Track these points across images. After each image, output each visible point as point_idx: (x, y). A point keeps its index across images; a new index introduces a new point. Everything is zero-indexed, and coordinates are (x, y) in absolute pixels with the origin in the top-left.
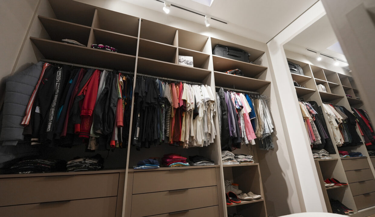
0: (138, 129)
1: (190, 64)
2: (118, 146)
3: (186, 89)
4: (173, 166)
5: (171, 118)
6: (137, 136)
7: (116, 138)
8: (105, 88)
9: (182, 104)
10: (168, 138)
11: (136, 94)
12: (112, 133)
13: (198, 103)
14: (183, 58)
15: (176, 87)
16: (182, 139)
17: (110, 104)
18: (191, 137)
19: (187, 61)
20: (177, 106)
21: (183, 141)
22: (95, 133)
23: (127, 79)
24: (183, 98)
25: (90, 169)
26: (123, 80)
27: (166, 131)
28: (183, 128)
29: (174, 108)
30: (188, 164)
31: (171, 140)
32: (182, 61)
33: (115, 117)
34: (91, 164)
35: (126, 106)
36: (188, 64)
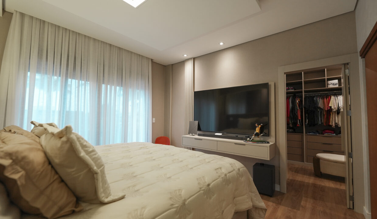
0: (307, 120)
1: (336, 84)
2: (300, 126)
3: (332, 100)
4: (326, 134)
5: (324, 115)
6: (307, 123)
7: (299, 123)
8: (292, 106)
9: (329, 109)
10: (323, 123)
11: (305, 108)
12: (297, 122)
13: (340, 107)
14: (330, 82)
15: (326, 99)
16: (331, 124)
17: (295, 112)
18: (336, 123)
19: (334, 83)
20: (326, 109)
21: (331, 125)
22: (291, 122)
23: (300, 100)
24: (330, 105)
25: (291, 133)
26: (298, 101)
27: (321, 120)
28: (331, 119)
29: (325, 110)
30: (334, 134)
31: (324, 124)
32: (330, 84)
33: (297, 117)
34: (292, 131)
35: (301, 111)
36: (334, 85)
